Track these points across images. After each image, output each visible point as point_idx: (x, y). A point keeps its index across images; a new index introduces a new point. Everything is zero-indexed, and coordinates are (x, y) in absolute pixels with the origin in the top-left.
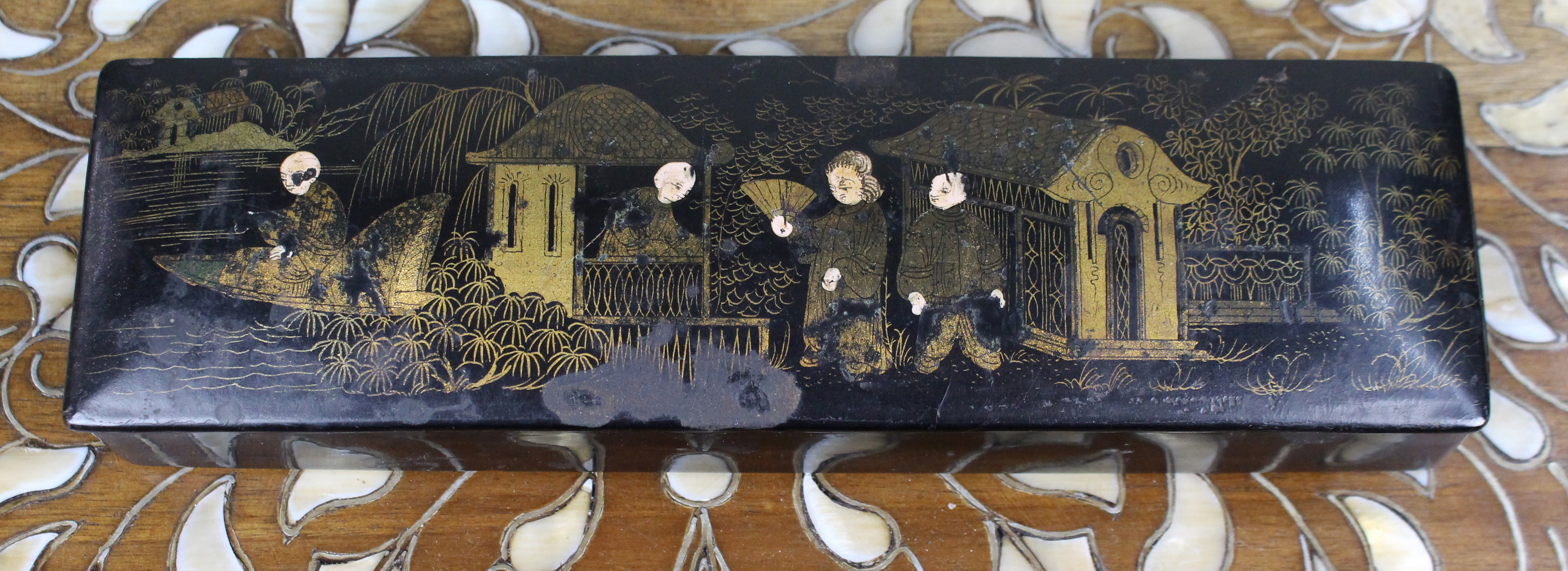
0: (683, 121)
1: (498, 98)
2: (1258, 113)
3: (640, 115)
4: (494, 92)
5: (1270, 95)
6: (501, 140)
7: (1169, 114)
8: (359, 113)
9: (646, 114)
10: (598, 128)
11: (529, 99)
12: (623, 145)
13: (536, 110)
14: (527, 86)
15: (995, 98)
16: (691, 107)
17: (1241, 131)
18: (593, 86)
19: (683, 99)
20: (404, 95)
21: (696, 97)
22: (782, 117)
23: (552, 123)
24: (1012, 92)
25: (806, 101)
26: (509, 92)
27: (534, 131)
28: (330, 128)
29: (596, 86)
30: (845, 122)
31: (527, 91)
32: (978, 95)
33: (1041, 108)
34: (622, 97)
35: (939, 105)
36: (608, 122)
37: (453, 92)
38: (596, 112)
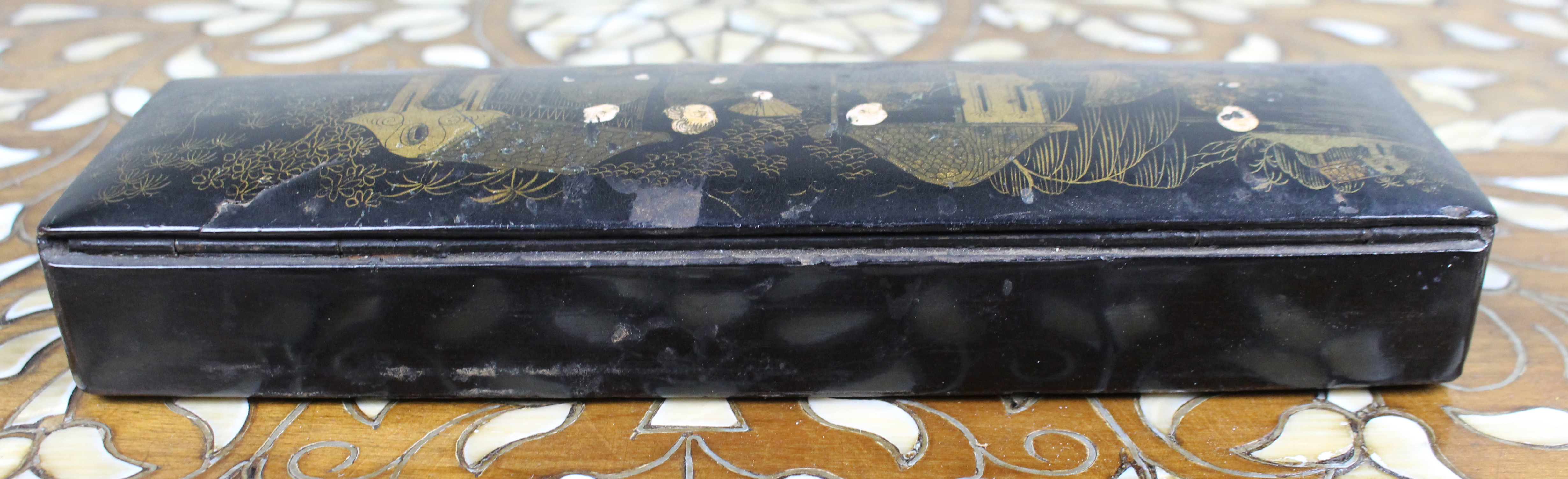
0: (861, 154)
1: (1059, 172)
2: (268, 171)
3: (907, 158)
4: (1065, 178)
5: (247, 186)
6: (1046, 139)
7: (359, 169)
8: (1198, 160)
9: (901, 160)
10: (949, 148)
11: (1026, 172)
12: (921, 136)
13: (1016, 162)
14: (1031, 184)
15: (535, 178)
16: (855, 166)
17: (294, 156)
18: (961, 185)
19: (864, 173)
20: (1159, 175)
21: (850, 176)
22: (759, 158)
23: (997, 153)
24: (516, 183)
25: (732, 173)
26: (1049, 178)
27: (1014, 145)
28: (1224, 147)
29: (957, 185)
30: (694, 155)
31: (1030, 180)
32: (552, 180)
33: (491, 170)
34: (928, 174)
35: (596, 171)
36: (939, 153)
37: (1108, 178)
38: (953, 161)
